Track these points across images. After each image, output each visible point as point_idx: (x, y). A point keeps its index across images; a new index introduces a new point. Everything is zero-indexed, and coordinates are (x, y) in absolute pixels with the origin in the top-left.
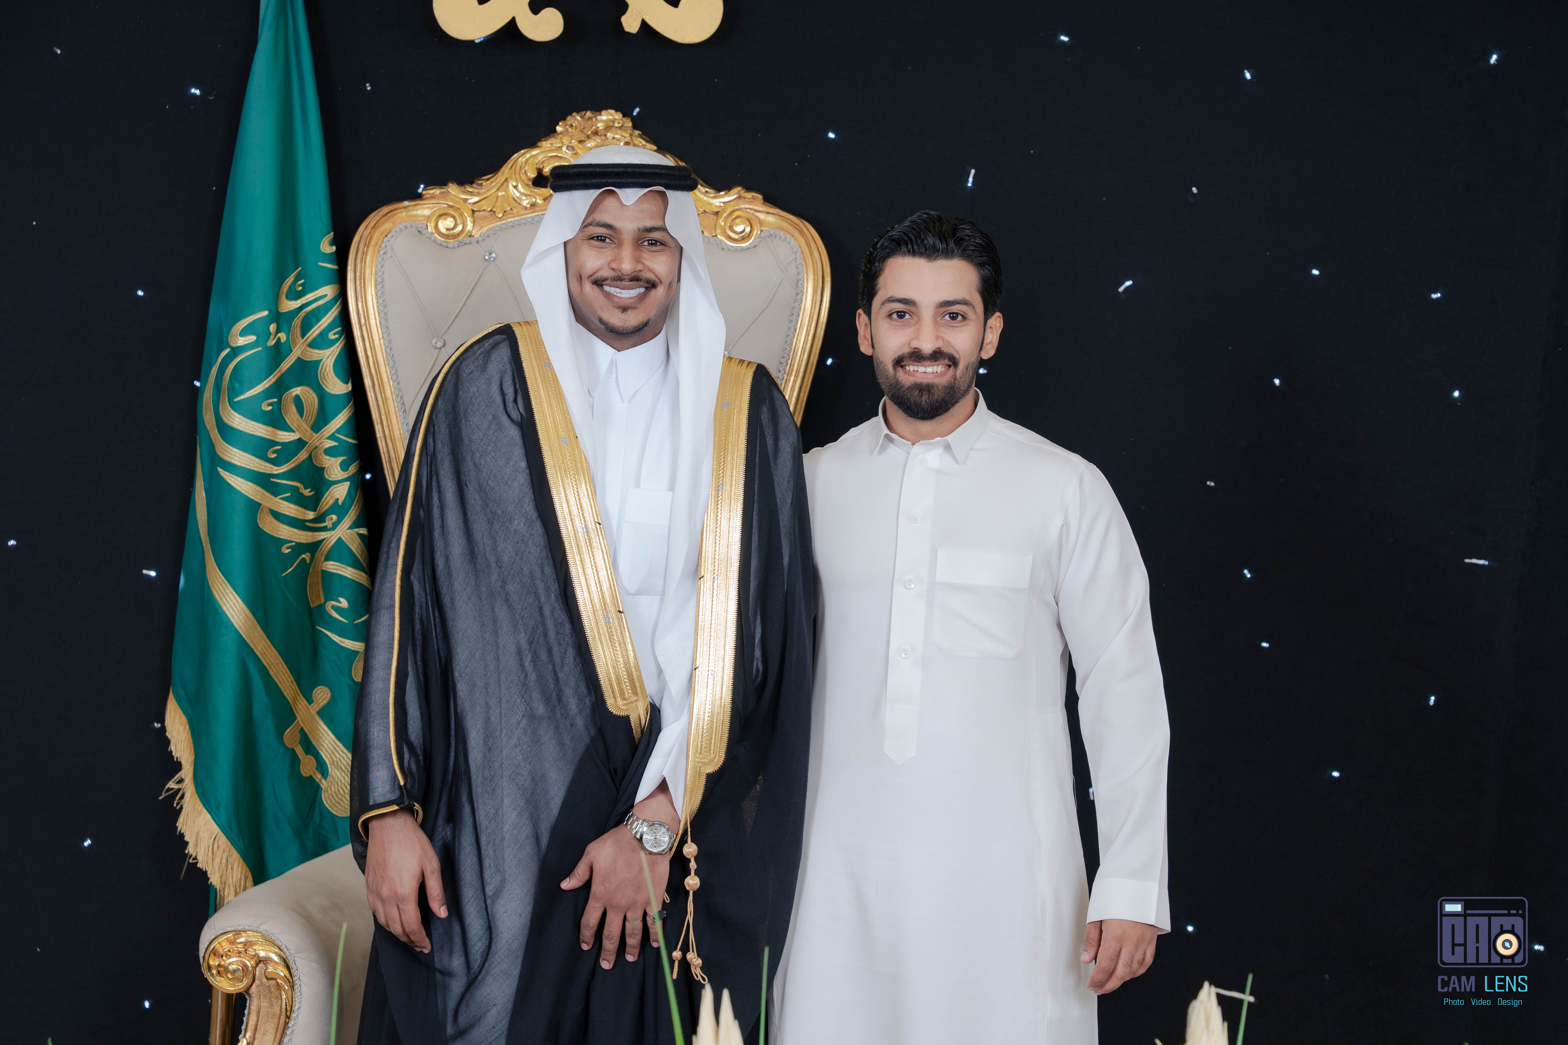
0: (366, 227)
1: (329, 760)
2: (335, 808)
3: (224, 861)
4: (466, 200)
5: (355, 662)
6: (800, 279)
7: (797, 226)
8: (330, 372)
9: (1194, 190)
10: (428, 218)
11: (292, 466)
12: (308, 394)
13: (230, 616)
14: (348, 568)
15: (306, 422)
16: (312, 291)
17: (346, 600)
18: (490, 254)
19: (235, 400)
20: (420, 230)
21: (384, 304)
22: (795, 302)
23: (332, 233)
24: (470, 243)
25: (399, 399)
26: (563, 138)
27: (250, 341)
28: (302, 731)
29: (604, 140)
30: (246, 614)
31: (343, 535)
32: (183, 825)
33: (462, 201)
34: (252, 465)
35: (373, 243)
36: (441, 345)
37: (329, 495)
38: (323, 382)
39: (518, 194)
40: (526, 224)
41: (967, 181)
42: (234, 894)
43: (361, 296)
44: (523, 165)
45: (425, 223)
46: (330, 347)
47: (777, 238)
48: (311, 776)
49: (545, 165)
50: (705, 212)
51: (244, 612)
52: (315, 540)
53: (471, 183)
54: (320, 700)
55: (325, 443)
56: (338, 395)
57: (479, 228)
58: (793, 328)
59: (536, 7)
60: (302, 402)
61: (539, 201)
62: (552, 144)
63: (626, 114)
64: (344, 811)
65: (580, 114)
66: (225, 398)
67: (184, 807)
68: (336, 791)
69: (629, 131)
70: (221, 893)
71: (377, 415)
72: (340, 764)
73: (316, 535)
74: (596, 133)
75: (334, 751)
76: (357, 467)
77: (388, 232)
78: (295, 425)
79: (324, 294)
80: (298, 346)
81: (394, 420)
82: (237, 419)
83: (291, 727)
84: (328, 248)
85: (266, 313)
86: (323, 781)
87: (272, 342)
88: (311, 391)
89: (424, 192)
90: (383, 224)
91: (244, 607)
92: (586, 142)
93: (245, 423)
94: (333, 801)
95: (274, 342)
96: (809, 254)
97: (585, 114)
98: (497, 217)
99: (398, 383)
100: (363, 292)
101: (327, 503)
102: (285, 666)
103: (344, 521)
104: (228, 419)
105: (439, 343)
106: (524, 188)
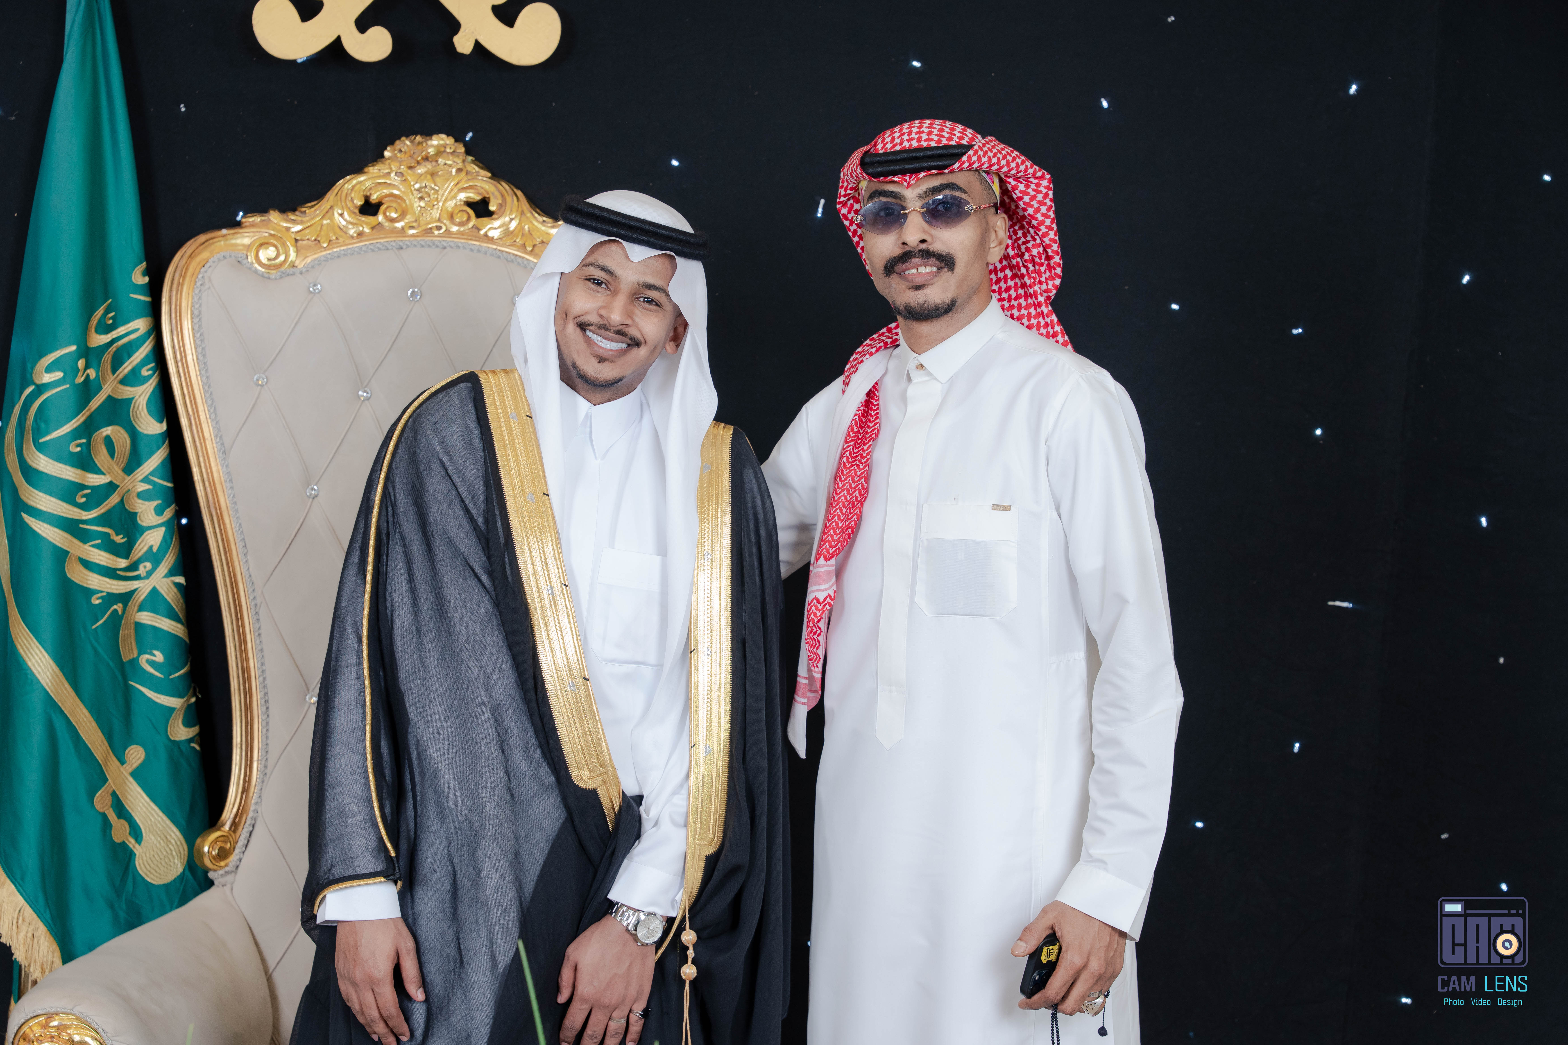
0: (182, 256)
1: (143, 823)
2: (150, 875)
3: (30, 935)
4: (288, 229)
5: (171, 719)
8: (143, 410)
10: (248, 247)
11: (103, 511)
12: (119, 434)
13: (35, 672)
14: (163, 619)
15: (118, 464)
16: (123, 324)
17: (161, 653)
18: (315, 285)
19: (41, 441)
20: (240, 260)
21: (202, 338)
23: (145, 263)
24: (294, 274)
25: (218, 440)
26: (392, 163)
27: (56, 378)
28: (114, 794)
29: (435, 166)
30: (53, 670)
31: (158, 584)
33: (284, 229)
34: (59, 510)
35: (189, 274)
36: (264, 381)
37: (142, 541)
38: (135, 421)
39: (344, 223)
40: (352, 254)
41: (816, 210)
42: (41, 970)
43: (177, 329)
44: (350, 191)
45: (245, 252)
46: (143, 384)
48: (124, 842)
49: (373, 192)
50: (543, 242)
51: (51, 667)
52: (128, 590)
53: (294, 210)
54: (134, 761)
55: (138, 486)
56: (151, 436)
57: (303, 258)
59: (364, 26)
60: (113, 443)
61: (367, 230)
62: (380, 170)
63: (459, 139)
64: (160, 879)
65: (409, 138)
66: (30, 440)
68: (152, 857)
69: (461, 157)
70: (26, 969)
71: (194, 456)
72: (155, 828)
73: (129, 585)
74: (426, 159)
75: (149, 814)
76: (173, 511)
77: (205, 262)
78: (106, 467)
79: (137, 327)
80: (109, 383)
81: (212, 462)
82: (42, 461)
83: (103, 789)
84: (140, 279)
85: (74, 348)
86: (137, 846)
87: (80, 379)
88: (122, 431)
89: (244, 220)
90: (199, 253)
91: (51, 662)
92: (416, 169)
93: (51, 466)
94: (148, 867)
95: (83, 379)
97: (415, 138)
98: (322, 247)
99: (217, 422)
100: (179, 326)
101: (141, 550)
102: (94, 724)
103: (158, 569)
104: (33, 462)
105: (261, 379)
106: (350, 216)
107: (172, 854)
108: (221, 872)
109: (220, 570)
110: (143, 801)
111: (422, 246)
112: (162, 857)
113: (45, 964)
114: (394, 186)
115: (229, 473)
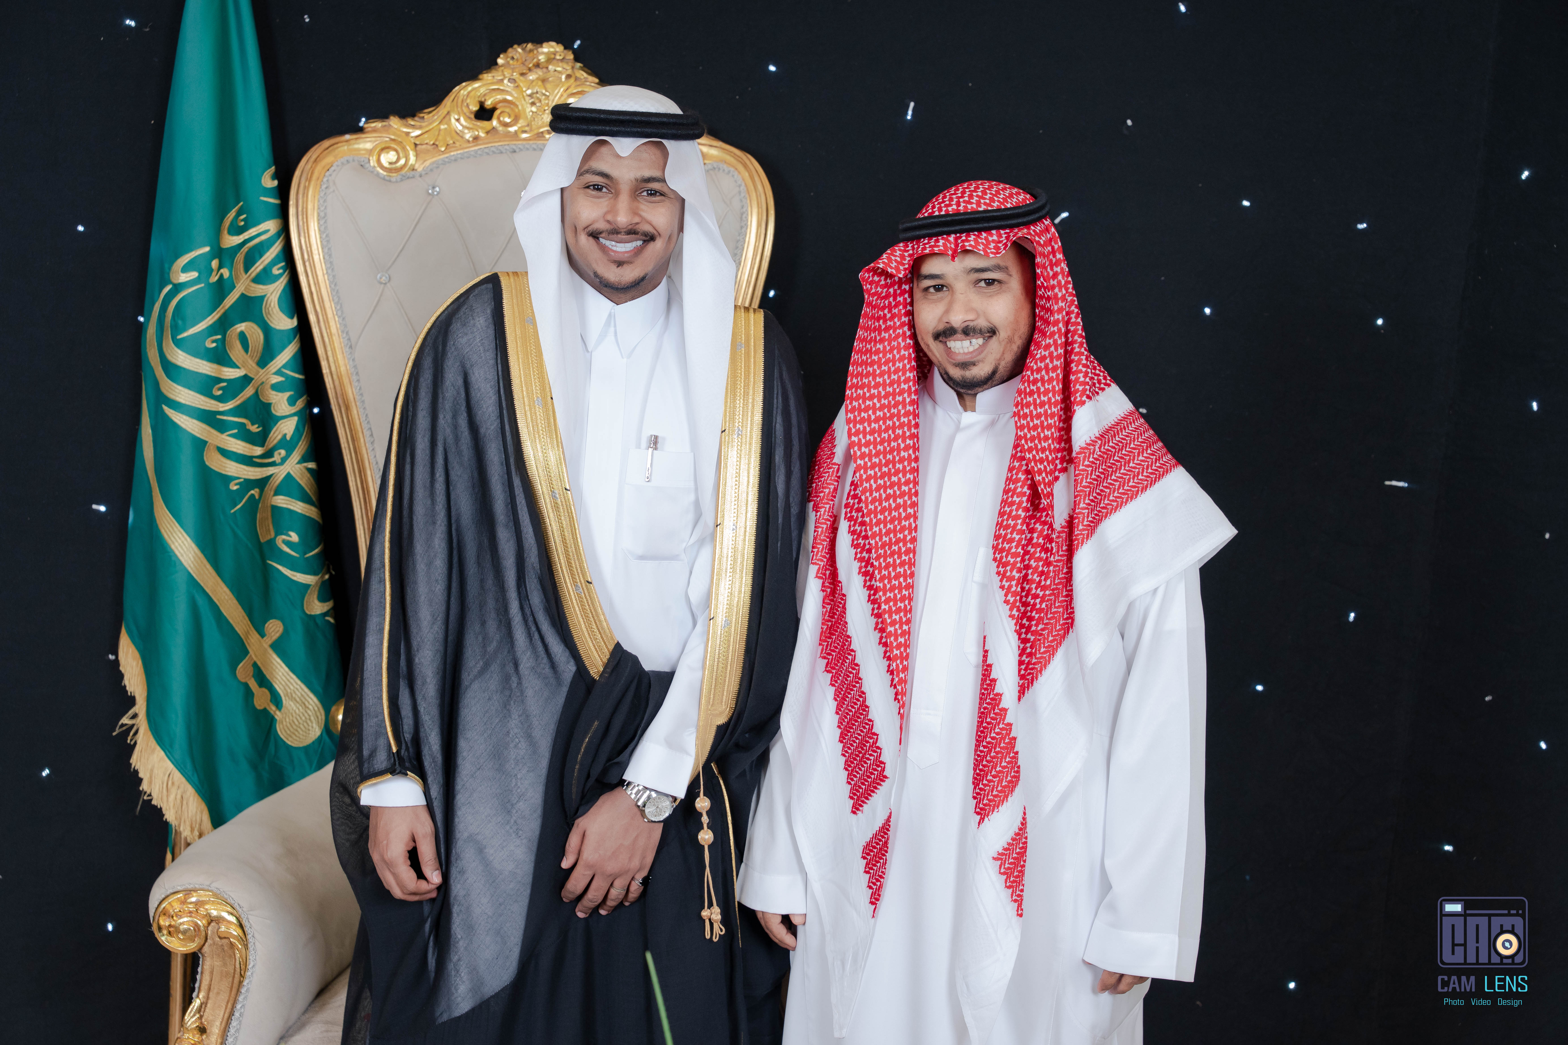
0: (307, 161)
1: (282, 692)
2: (290, 739)
3: (179, 797)
4: (408, 134)
5: (307, 595)
6: (744, 213)
7: (740, 159)
8: (274, 307)
9: (1129, 122)
10: (371, 152)
11: (238, 402)
12: (253, 330)
13: (178, 554)
14: (297, 502)
15: (252, 358)
16: (255, 226)
17: (296, 533)
18: (434, 188)
19: (179, 337)
20: (363, 164)
21: (328, 239)
22: (739, 235)
23: (273, 167)
24: (413, 177)
25: (345, 335)
26: (505, 70)
27: (192, 278)
28: (255, 665)
29: (546, 73)
30: (195, 552)
31: (292, 470)
32: (137, 761)
33: (404, 134)
34: (197, 402)
35: (314, 177)
36: (387, 280)
37: (277, 430)
38: (267, 318)
39: (460, 128)
40: (468, 157)
41: (906, 114)
42: (190, 831)
43: (304, 231)
44: (465, 97)
45: (367, 156)
46: (274, 282)
47: (721, 171)
48: (265, 709)
49: (487, 98)
51: (193, 549)
52: (264, 476)
53: (413, 116)
54: (273, 634)
55: (271, 379)
56: (283, 331)
57: (421, 162)
60: (247, 338)
61: (482, 135)
62: (493, 77)
63: (568, 46)
64: (299, 742)
65: (521, 46)
66: (169, 336)
67: (138, 742)
68: (291, 721)
69: (570, 64)
70: (177, 828)
71: (323, 350)
72: (294, 695)
73: (265, 471)
74: (538, 65)
75: (288, 683)
76: (305, 401)
77: (330, 166)
78: (241, 361)
79: (267, 228)
80: (242, 282)
81: (340, 357)
82: (180, 357)
83: (244, 661)
84: (269, 182)
85: (207, 249)
86: (278, 712)
87: (214, 279)
88: (255, 327)
89: (366, 126)
90: (324, 158)
91: (193, 545)
92: (528, 75)
93: (189, 361)
94: (289, 732)
95: (217, 278)
96: (752, 187)
97: (526, 46)
98: (440, 150)
99: (344, 319)
100: (305, 226)
101: (275, 438)
102: (235, 601)
103: (292, 456)
104: (172, 356)
105: (384, 278)
106: (466, 121)
107: (310, 719)
109: (349, 457)
110: (282, 670)
111: (534, 149)
112: (301, 722)
113: (194, 823)
114: (507, 92)
115: (355, 367)
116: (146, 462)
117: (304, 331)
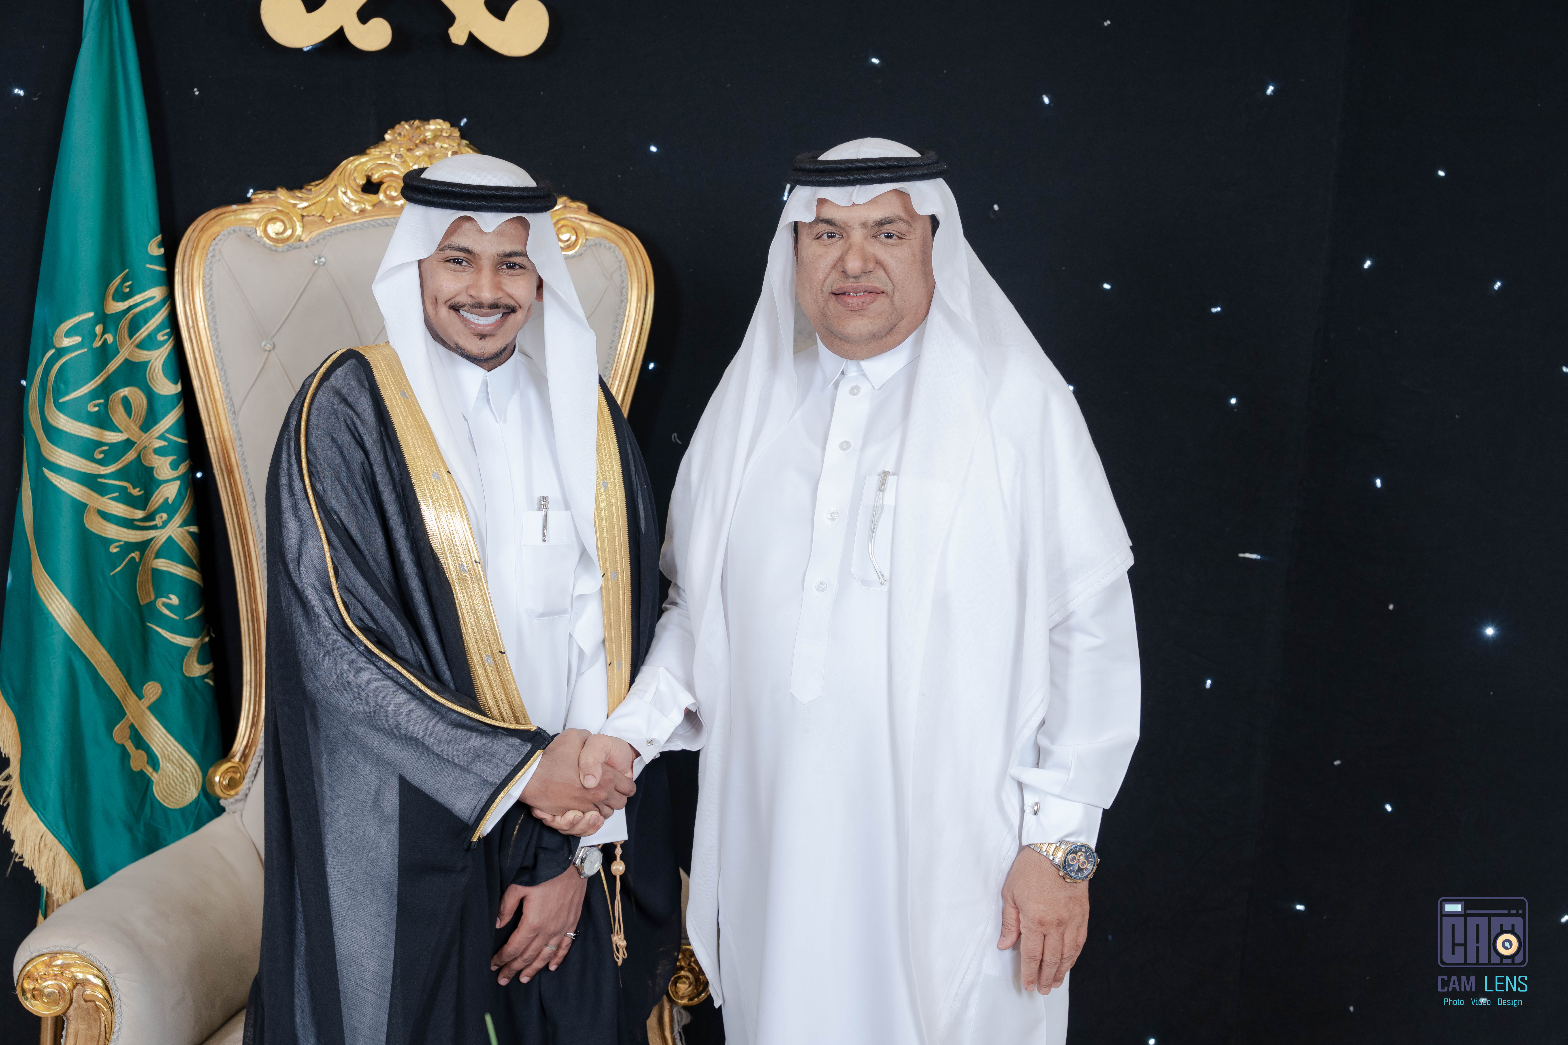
0: (194, 230)
1: (160, 753)
2: (167, 801)
3: (51, 859)
4: (295, 205)
5: (186, 657)
6: (624, 287)
7: (621, 236)
8: (158, 372)
9: (996, 207)
10: (257, 222)
11: (120, 466)
12: (136, 395)
13: (56, 616)
14: (178, 565)
15: (135, 422)
16: (140, 292)
17: (177, 596)
18: (320, 258)
19: (61, 401)
20: (249, 233)
21: (213, 307)
22: (619, 309)
23: (160, 236)
24: (300, 247)
25: (228, 401)
26: (392, 146)
27: (75, 343)
28: (132, 726)
29: (433, 149)
30: (72, 614)
31: (173, 534)
32: (9, 823)
33: (291, 206)
34: (78, 465)
35: (201, 246)
36: (271, 347)
37: (159, 494)
38: (151, 383)
39: (347, 200)
40: (355, 229)
43: (190, 297)
44: (353, 171)
45: (254, 226)
46: (159, 348)
47: (602, 247)
48: (142, 771)
49: (374, 172)
51: (71, 611)
52: (145, 539)
53: (301, 188)
54: (151, 696)
55: (154, 443)
56: (166, 396)
57: (309, 232)
58: (617, 335)
59: (364, 16)
60: (130, 403)
61: (369, 207)
62: (381, 152)
63: (454, 124)
64: (176, 803)
65: (408, 123)
66: (50, 399)
67: (11, 804)
69: (456, 141)
70: (48, 890)
71: (206, 416)
72: (171, 757)
73: (146, 534)
74: (424, 142)
75: (165, 745)
76: (188, 466)
77: (216, 235)
78: (123, 425)
79: (153, 295)
80: (126, 347)
81: (224, 422)
82: (62, 420)
83: (121, 723)
84: (155, 250)
86: (154, 774)
87: (98, 344)
88: (139, 392)
89: (253, 197)
90: (211, 227)
91: (71, 607)
92: (414, 151)
93: (70, 424)
94: (165, 794)
95: (100, 343)
96: (633, 263)
97: (413, 123)
98: (326, 222)
99: (227, 385)
100: (191, 295)
101: (157, 502)
102: (113, 663)
103: (174, 520)
104: (53, 420)
105: (268, 345)
106: (353, 195)
107: (187, 781)
108: (231, 800)
109: (231, 521)
112: (178, 783)
113: (66, 885)
114: (394, 167)
115: (238, 432)
116: (25, 524)
117: (188, 397)
